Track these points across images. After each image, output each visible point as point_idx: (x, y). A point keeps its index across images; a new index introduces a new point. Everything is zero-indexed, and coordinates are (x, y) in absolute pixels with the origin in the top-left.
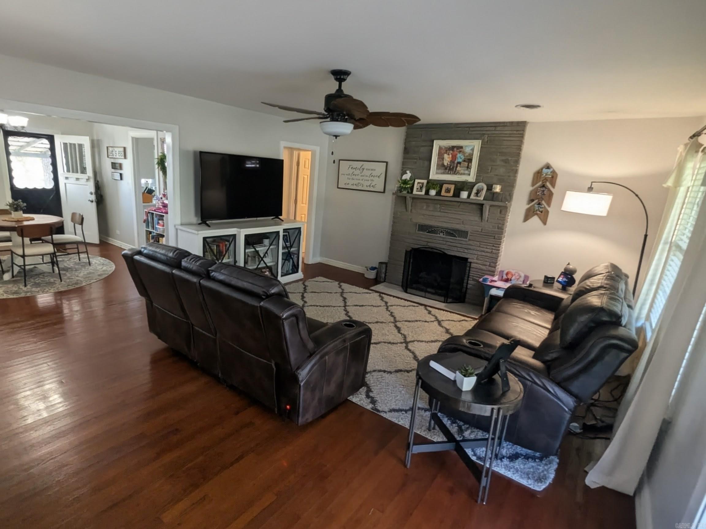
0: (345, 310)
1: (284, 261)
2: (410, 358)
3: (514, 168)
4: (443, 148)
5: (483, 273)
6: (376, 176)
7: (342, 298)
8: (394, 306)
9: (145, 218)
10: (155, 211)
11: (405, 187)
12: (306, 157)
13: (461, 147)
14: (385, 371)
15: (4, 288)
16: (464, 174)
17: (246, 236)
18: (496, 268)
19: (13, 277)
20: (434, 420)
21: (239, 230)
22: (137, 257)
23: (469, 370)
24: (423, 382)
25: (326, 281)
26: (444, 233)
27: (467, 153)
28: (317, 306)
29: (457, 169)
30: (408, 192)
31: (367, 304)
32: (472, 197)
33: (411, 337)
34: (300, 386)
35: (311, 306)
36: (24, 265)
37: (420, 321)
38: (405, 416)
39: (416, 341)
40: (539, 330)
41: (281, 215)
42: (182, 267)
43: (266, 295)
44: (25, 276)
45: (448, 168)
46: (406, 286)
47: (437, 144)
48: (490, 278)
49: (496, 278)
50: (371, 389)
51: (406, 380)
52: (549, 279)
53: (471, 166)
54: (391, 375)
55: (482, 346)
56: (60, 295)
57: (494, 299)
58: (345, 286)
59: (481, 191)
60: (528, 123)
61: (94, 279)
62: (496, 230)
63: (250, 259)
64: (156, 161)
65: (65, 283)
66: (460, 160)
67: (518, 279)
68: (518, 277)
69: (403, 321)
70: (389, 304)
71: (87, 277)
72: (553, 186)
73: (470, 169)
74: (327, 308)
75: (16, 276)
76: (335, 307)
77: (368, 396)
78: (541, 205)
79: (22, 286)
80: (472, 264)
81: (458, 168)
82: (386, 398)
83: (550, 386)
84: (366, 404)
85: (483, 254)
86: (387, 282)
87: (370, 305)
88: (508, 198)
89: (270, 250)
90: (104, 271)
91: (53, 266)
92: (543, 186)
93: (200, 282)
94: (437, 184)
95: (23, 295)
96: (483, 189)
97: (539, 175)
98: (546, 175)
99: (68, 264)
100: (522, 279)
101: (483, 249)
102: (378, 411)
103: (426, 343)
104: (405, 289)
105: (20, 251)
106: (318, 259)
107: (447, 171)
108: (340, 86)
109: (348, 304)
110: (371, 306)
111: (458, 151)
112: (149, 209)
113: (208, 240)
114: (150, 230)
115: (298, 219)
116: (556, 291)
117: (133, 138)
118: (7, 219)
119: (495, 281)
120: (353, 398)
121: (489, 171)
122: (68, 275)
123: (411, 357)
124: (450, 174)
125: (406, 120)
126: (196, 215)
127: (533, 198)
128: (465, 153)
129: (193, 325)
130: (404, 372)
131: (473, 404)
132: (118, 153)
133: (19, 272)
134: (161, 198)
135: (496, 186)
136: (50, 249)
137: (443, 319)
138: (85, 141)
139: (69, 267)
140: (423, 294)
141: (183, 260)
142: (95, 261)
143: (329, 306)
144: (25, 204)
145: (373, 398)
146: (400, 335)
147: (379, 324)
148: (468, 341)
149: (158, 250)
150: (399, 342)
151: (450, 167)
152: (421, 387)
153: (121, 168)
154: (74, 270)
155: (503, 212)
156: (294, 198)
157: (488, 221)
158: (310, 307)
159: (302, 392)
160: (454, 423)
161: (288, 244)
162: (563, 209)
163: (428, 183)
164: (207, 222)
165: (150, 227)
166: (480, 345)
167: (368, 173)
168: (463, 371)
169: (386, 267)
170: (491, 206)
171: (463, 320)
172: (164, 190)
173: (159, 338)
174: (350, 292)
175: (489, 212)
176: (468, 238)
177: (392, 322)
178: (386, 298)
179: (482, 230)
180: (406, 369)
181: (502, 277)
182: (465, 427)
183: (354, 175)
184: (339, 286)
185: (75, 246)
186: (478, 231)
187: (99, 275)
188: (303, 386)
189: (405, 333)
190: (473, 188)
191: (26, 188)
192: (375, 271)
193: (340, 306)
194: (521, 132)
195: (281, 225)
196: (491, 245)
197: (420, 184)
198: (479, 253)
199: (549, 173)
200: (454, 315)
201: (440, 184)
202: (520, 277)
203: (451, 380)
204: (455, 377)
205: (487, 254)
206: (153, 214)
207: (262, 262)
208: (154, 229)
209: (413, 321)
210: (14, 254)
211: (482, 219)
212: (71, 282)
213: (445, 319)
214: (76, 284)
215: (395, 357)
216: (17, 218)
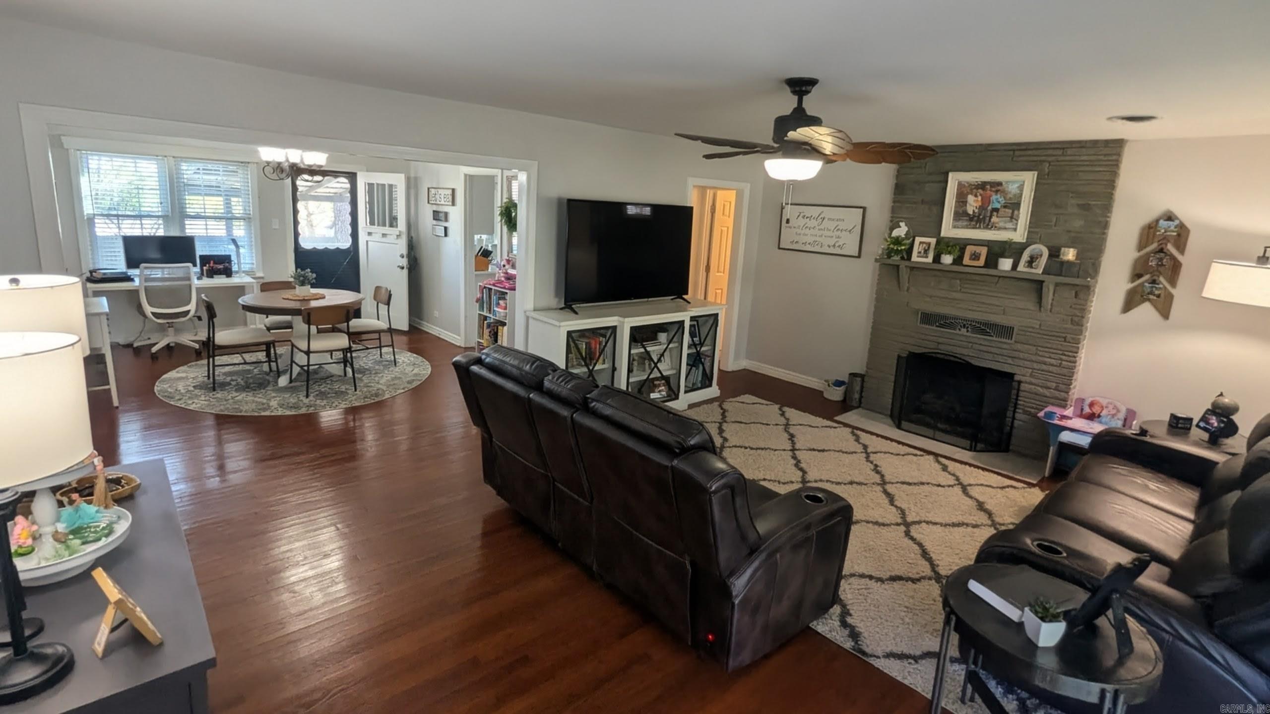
0: (794, 457)
1: (689, 367)
2: (916, 554)
3: (1101, 219)
4: (966, 185)
5: (1045, 402)
6: (845, 230)
7: (786, 435)
8: (879, 454)
9: (479, 295)
10: (494, 285)
11: (897, 249)
12: (727, 199)
13: (1000, 184)
14: (871, 577)
15: (278, 399)
16: (1005, 229)
17: (632, 328)
18: (1070, 393)
19: (291, 381)
20: (971, 684)
21: (621, 319)
22: (475, 368)
23: (1051, 610)
24: (959, 621)
25: (760, 403)
26: (969, 329)
27: (1010, 192)
28: (746, 448)
29: (992, 220)
30: (902, 258)
31: (832, 448)
32: (1021, 267)
33: (914, 514)
34: (733, 604)
35: (735, 446)
36: (308, 365)
37: (928, 484)
38: (914, 669)
39: (924, 522)
40: (1171, 522)
41: (687, 294)
42: (544, 390)
43: (680, 446)
44: (308, 381)
45: (976, 218)
46: (899, 418)
47: (954, 179)
48: (1058, 411)
49: (1069, 412)
50: (848, 610)
51: (913, 597)
52: (1181, 421)
53: (1018, 216)
54: (883, 586)
55: (1065, 555)
56: (352, 411)
57: (1066, 449)
58: (791, 412)
59: (1037, 258)
60: (1127, 141)
61: (402, 387)
62: (1069, 326)
63: (635, 363)
64: (497, 211)
65: (360, 393)
66: (998, 206)
67: (1113, 416)
68: (1114, 412)
69: (897, 482)
70: (869, 450)
71: (390, 385)
72: (1182, 250)
73: (1017, 220)
74: (763, 452)
75: (296, 380)
76: (775, 450)
77: (844, 624)
78: (1158, 284)
79: (302, 397)
80: (1022, 385)
81: (994, 219)
82: (877, 629)
83: (1216, 650)
84: (842, 639)
85: (1044, 367)
86: (863, 408)
87: (837, 449)
88: (1091, 271)
89: (668, 350)
90: (416, 375)
91: (345, 366)
92: (1161, 251)
93: (572, 416)
94: (955, 245)
95: (303, 411)
96: (1041, 255)
97: (1152, 230)
98: (1165, 232)
99: (365, 363)
100: (1122, 415)
101: (1041, 359)
102: (864, 653)
103: (943, 528)
104: (897, 422)
105: (303, 345)
106: (744, 364)
107: (974, 223)
108: (800, 102)
109: (797, 446)
110: (838, 451)
111: (993, 189)
112: (485, 282)
113: (573, 335)
114: (485, 313)
115: (710, 298)
116: (1196, 444)
117: (466, 175)
118: (290, 297)
119: (1071, 418)
120: (818, 624)
121: (1053, 223)
122: (365, 379)
123: (916, 552)
124: (980, 228)
125: (911, 152)
126: (557, 295)
127: (1142, 272)
128: (1006, 194)
129: (554, 480)
130: (907, 581)
131: (1063, 677)
132: (443, 196)
133: (299, 374)
134: (504, 266)
135: (1067, 249)
136: (343, 341)
137: (972, 483)
138: (398, 181)
139: (367, 367)
140: (930, 432)
141: (546, 378)
142: (403, 359)
143: (766, 449)
144: (314, 275)
145: (854, 627)
146: (894, 509)
147: (854, 485)
148: (1035, 543)
149: (507, 359)
150: (893, 522)
151: (978, 217)
152: (956, 630)
153: (446, 220)
154: (374, 372)
155: (1081, 295)
156: (705, 264)
157: (1053, 310)
158: (734, 450)
159: (736, 616)
160: (1012, 692)
161: (696, 340)
162: (1204, 294)
163: (938, 243)
164: (573, 306)
165: (485, 309)
166: (1060, 553)
167: (832, 225)
168: (1040, 610)
169: (863, 381)
170: (1057, 285)
171: (1008, 487)
172: (508, 253)
173: (499, 493)
174: (801, 425)
175: (1054, 295)
176: (1013, 339)
177: (878, 484)
178: (864, 438)
179: (1040, 325)
180: (910, 575)
181: (1082, 410)
182: (1032, 703)
183: (807, 227)
184: (781, 412)
185: (376, 336)
186: (1033, 328)
187: (409, 382)
188: (738, 604)
189: (903, 507)
190: (1022, 253)
191: (315, 248)
192: (843, 388)
193: (785, 450)
194: (1114, 157)
195: (685, 310)
196: (1059, 352)
197: (924, 245)
198: (1035, 366)
199: (1172, 228)
200: (992, 475)
201: (959, 247)
202: (1118, 411)
203: (1013, 621)
204: (1021, 617)
205: (1051, 368)
206: (490, 289)
207: (656, 369)
208: (490, 313)
209: (915, 484)
210: (294, 349)
211: (1040, 307)
212: (370, 392)
213: (974, 483)
214: (377, 395)
215: (887, 550)
216: (303, 295)
